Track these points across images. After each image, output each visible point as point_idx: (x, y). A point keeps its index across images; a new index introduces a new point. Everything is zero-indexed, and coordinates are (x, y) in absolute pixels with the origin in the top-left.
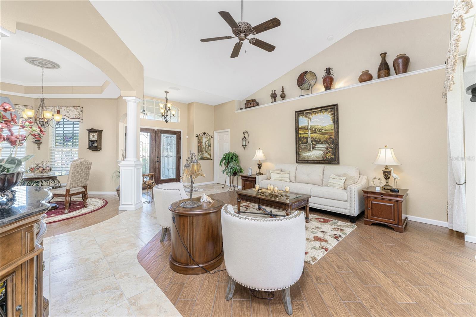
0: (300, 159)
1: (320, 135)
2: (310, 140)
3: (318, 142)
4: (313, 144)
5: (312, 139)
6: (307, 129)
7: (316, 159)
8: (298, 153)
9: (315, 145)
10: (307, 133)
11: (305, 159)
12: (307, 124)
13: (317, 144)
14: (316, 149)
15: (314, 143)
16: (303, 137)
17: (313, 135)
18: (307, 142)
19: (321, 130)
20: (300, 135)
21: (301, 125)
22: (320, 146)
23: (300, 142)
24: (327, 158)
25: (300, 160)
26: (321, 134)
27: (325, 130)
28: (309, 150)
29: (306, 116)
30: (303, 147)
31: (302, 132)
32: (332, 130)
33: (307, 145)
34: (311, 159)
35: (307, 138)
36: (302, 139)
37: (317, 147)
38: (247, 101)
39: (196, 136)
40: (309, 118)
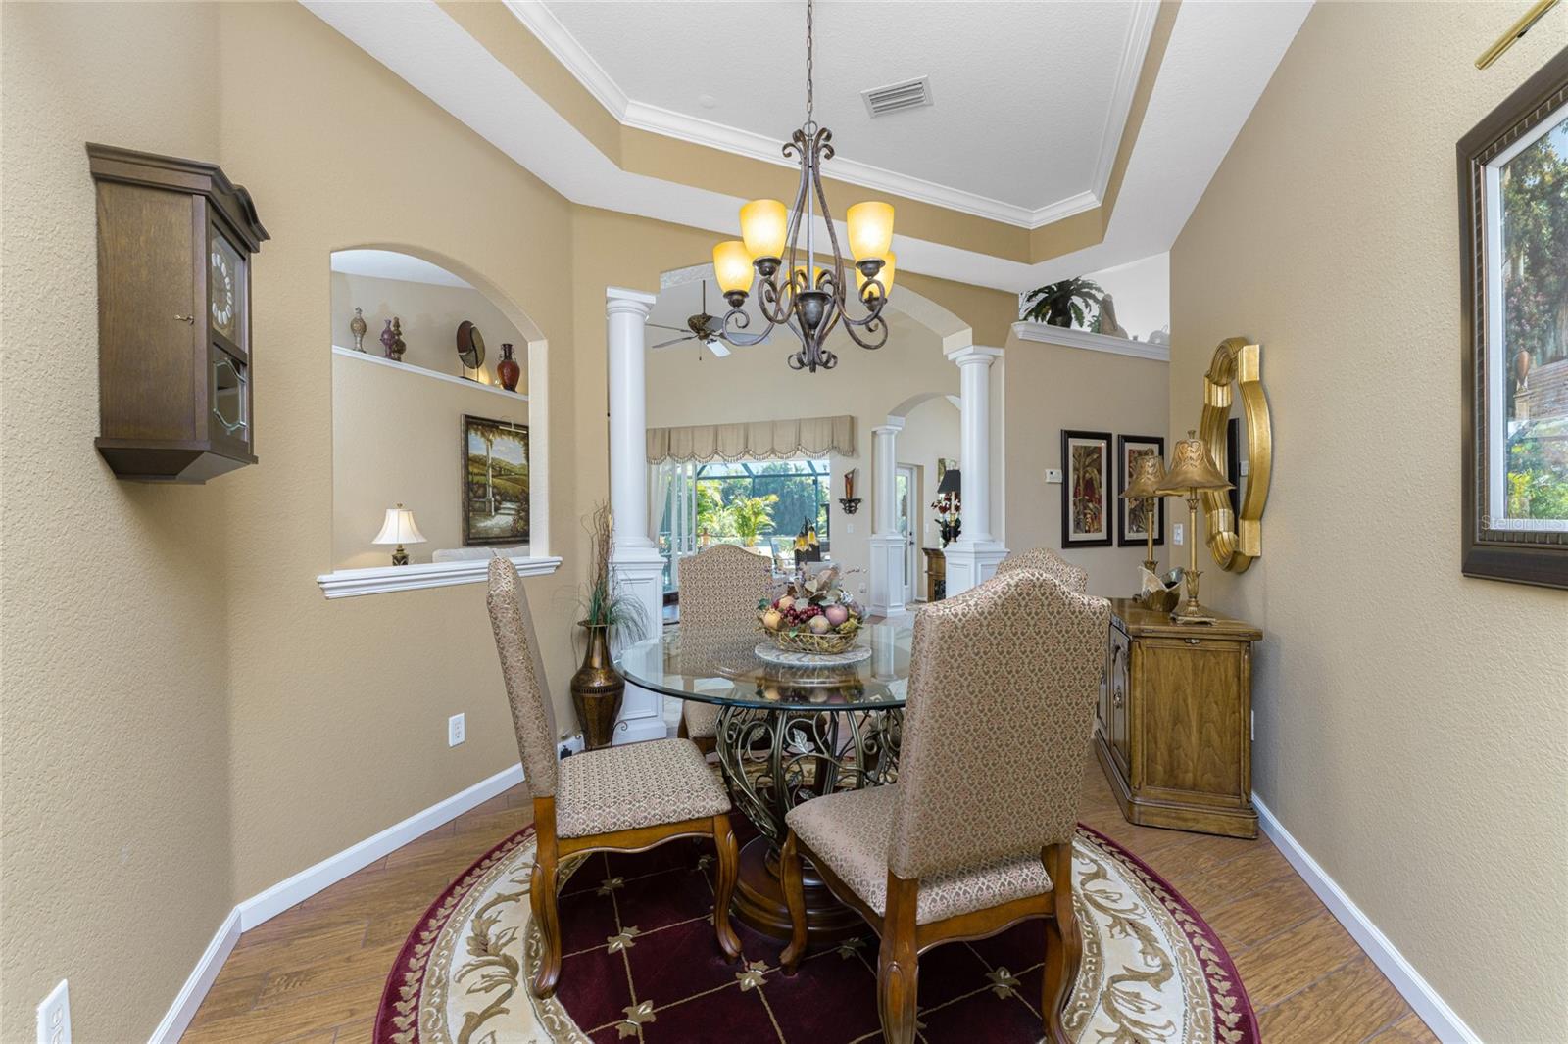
0: (471, 536)
1: (508, 483)
2: (490, 491)
3: (505, 496)
4: (495, 501)
5: (495, 490)
6: (486, 465)
7: (502, 535)
8: (467, 521)
9: (500, 504)
10: (485, 475)
11: (481, 536)
12: (485, 454)
13: (502, 501)
14: (502, 511)
15: (498, 497)
16: (477, 483)
17: (497, 481)
18: (484, 495)
19: (511, 472)
20: (471, 477)
21: (473, 452)
22: (508, 505)
23: (472, 494)
24: (517, 530)
25: (473, 539)
26: (509, 480)
27: (516, 474)
28: (489, 515)
29: (483, 435)
30: (478, 505)
31: (476, 471)
33: (485, 503)
34: (492, 535)
35: (485, 486)
36: (476, 488)
37: (504, 508)
40: (489, 440)
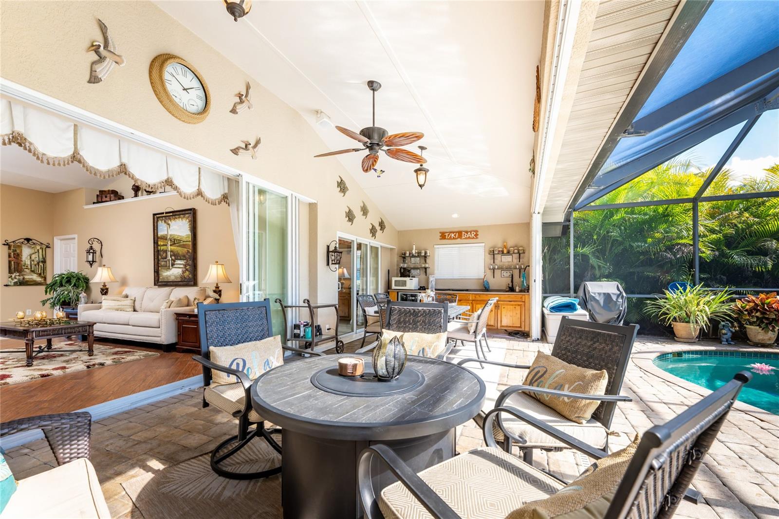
0: (159, 280)
1: (179, 248)
2: (169, 254)
3: (176, 256)
4: (172, 260)
5: (172, 253)
6: (166, 239)
7: (176, 280)
8: (157, 272)
9: (175, 261)
10: (166, 245)
11: (165, 280)
12: (166, 233)
13: (177, 259)
14: (175, 266)
15: (173, 258)
16: (163, 250)
17: (173, 248)
18: (166, 258)
19: (180, 241)
20: (159, 247)
21: (160, 234)
22: (179, 262)
23: (160, 257)
24: (185, 277)
25: (159, 282)
26: (179, 246)
27: (184, 242)
28: (169, 268)
29: (165, 221)
30: (163, 263)
31: (161, 243)
32: (189, 241)
33: (166, 261)
34: (171, 280)
35: (166, 251)
36: (162, 253)
37: (177, 264)
38: (100, 191)
39: (4, 244)
40: (169, 224)
